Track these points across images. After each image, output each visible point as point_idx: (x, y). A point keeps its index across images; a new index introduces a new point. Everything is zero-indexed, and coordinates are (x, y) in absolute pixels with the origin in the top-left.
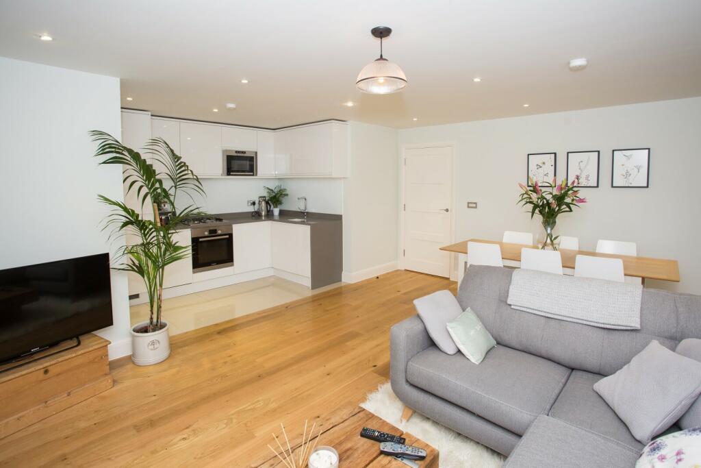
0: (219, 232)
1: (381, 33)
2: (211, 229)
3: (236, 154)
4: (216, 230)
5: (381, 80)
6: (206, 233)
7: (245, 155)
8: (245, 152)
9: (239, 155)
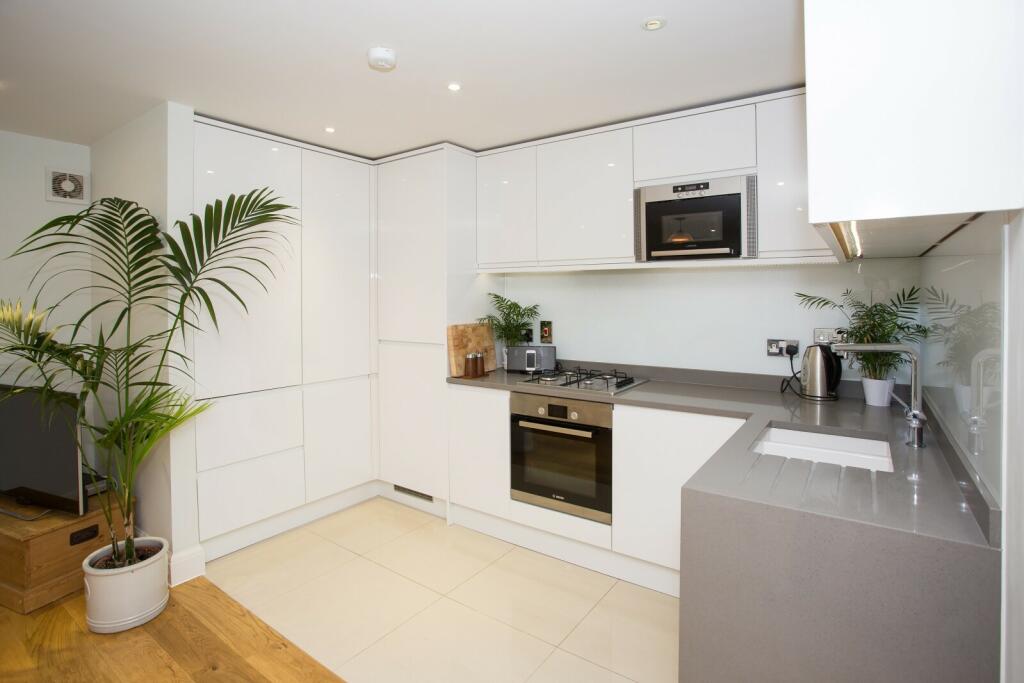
0: (574, 416)
2: (554, 402)
3: (674, 196)
4: (565, 408)
6: (542, 412)
7: (706, 193)
8: (706, 186)
9: (684, 195)
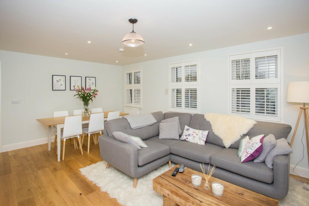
1: (133, 21)
5: (133, 41)
